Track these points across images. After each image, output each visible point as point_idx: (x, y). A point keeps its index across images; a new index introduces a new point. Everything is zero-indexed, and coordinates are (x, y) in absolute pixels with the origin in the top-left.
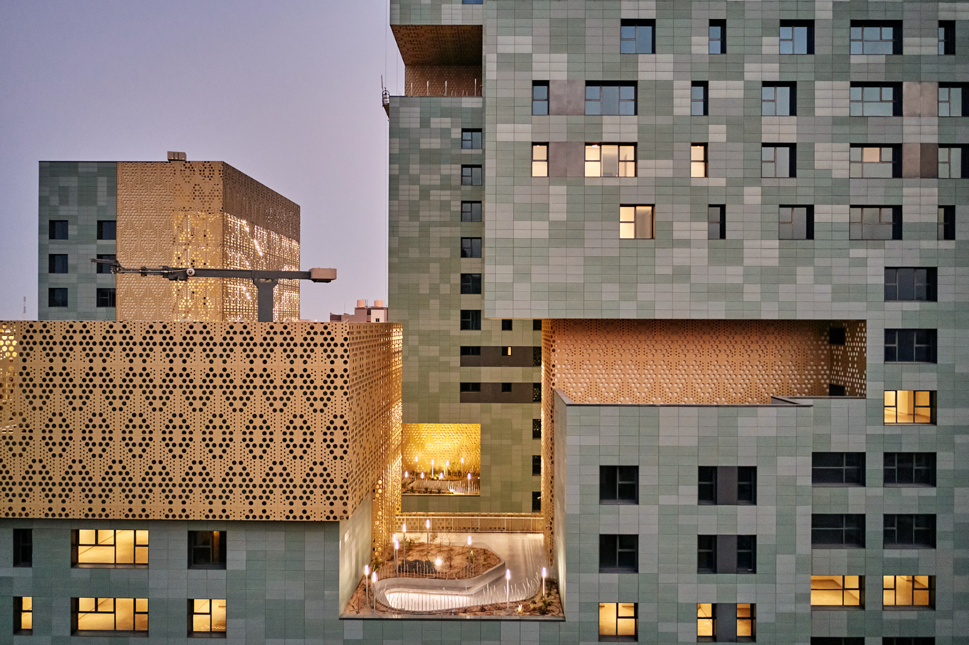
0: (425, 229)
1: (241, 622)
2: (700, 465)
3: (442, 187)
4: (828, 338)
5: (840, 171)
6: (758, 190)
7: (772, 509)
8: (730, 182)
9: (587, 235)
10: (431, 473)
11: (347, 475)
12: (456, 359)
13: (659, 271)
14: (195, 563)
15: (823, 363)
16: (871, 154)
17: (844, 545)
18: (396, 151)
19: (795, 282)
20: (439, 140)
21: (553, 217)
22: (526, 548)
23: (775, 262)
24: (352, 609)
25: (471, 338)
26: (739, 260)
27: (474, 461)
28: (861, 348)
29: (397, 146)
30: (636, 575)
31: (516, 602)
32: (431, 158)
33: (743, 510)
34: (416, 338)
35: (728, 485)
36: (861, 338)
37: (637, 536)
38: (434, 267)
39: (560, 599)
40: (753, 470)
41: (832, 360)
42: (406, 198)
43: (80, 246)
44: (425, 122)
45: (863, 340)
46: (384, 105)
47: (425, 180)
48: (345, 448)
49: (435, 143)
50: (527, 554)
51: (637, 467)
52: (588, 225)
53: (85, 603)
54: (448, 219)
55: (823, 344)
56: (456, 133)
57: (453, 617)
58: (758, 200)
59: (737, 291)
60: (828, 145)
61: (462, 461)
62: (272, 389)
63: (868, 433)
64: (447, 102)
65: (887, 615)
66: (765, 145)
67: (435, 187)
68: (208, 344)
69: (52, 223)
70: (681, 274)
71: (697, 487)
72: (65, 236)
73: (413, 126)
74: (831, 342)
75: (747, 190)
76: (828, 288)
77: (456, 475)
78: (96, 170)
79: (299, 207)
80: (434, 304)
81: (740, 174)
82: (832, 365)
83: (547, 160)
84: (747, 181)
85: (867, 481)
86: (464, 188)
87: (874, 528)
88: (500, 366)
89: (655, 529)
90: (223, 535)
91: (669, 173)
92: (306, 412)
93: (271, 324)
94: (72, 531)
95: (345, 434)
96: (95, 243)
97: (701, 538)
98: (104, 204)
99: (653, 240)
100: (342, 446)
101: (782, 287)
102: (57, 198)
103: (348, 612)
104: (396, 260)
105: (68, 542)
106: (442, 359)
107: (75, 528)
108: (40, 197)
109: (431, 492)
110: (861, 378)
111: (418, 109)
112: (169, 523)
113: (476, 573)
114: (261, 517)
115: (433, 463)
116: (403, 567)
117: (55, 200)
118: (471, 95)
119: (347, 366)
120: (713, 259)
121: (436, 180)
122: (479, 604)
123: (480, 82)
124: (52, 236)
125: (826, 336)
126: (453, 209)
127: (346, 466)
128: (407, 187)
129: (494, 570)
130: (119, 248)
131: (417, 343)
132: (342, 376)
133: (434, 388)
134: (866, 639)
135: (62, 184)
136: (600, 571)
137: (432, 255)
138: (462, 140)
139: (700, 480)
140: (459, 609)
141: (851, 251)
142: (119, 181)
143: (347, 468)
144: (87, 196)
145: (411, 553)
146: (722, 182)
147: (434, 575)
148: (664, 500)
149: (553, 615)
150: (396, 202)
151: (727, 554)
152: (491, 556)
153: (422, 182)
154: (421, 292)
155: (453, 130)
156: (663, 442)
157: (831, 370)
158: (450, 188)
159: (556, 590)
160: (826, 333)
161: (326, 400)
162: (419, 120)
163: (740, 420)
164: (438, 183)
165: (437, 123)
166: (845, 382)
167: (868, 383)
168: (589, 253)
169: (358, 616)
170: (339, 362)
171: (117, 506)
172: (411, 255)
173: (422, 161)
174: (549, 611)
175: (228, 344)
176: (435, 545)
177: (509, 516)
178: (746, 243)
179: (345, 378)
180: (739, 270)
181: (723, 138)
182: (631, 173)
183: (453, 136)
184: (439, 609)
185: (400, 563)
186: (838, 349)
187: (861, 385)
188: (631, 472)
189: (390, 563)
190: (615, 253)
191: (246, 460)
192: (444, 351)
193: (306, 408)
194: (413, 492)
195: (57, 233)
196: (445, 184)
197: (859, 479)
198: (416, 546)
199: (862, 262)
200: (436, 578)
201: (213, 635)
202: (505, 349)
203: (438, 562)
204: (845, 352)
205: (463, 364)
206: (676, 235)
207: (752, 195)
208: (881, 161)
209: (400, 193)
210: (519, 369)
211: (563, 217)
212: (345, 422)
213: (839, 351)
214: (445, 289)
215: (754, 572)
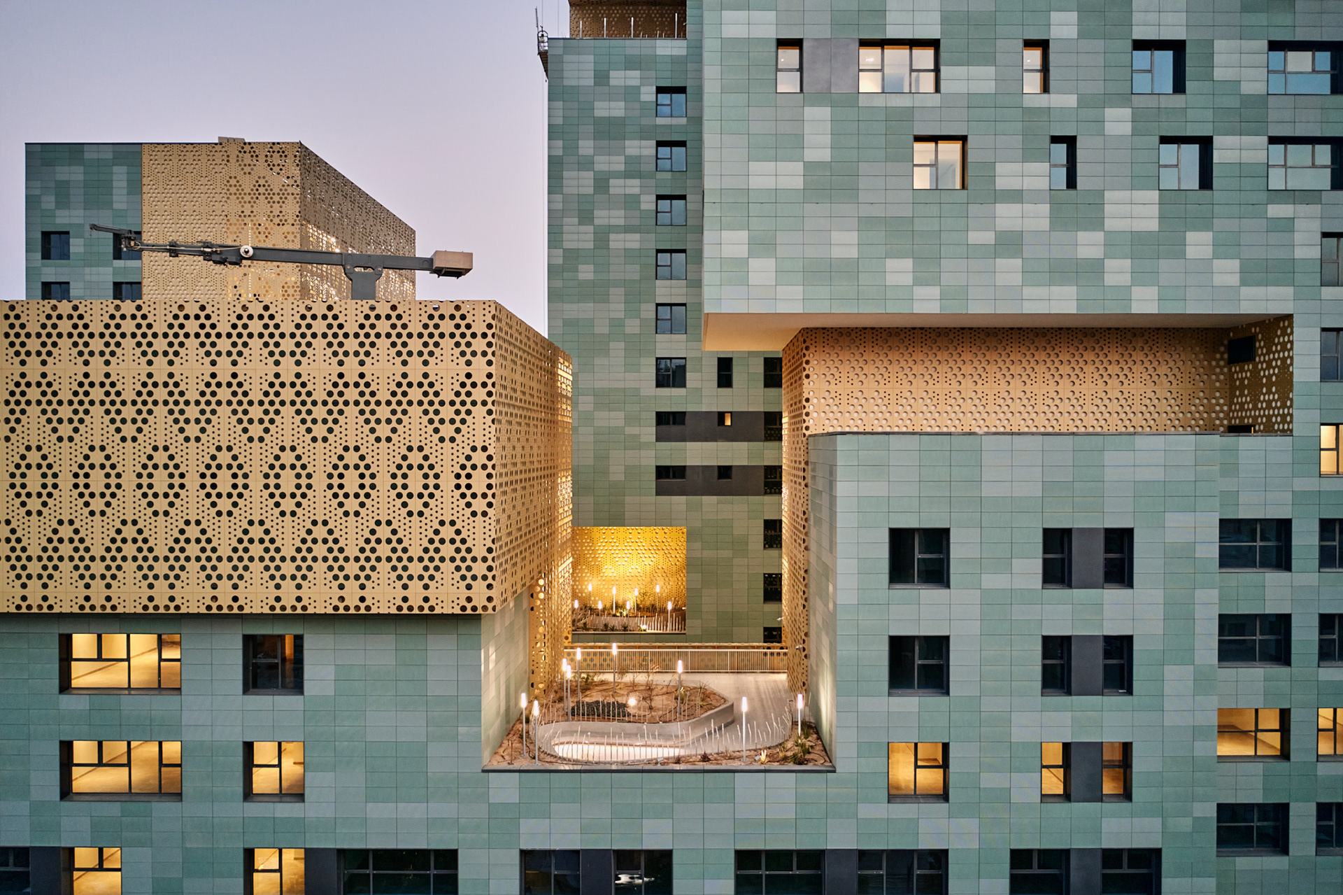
0: (602, 237)
1: (328, 777)
2: (1047, 526)
3: (627, 175)
4: (1226, 356)
5: (1253, 84)
6: (1126, 113)
7: (1158, 595)
8: (1084, 102)
9: (863, 183)
10: (612, 609)
11: (493, 541)
12: (650, 431)
13: (975, 237)
14: (255, 686)
15: (1218, 394)
16: (1299, 61)
17: (1257, 664)
18: (560, 121)
19: (1182, 255)
20: (622, 104)
21: (810, 155)
22: (762, 689)
23: (1153, 225)
24: (501, 759)
25: (673, 400)
26: (1096, 223)
27: (674, 589)
28: (1284, 360)
29: (560, 113)
30: (945, 699)
31: (755, 750)
32: (610, 131)
33: (1113, 595)
34: (590, 399)
35: (1089, 557)
36: (1284, 345)
37: (947, 638)
38: (617, 293)
39: (824, 746)
40: (1129, 533)
41: (1233, 388)
42: (575, 191)
43: (87, 270)
44: (601, 78)
45: (1287, 347)
46: (540, 53)
47: (603, 163)
48: (490, 499)
49: (617, 109)
50: (763, 696)
51: (947, 531)
52: (864, 168)
53: (83, 750)
54: (636, 222)
55: (1218, 366)
56: (648, 94)
57: (659, 767)
58: (1127, 128)
59: (1094, 269)
60: (1235, 44)
61: (658, 589)
62: (373, 406)
63: (1296, 489)
64: (635, 46)
65: (1323, 769)
66: (1139, 45)
67: (617, 175)
68: (272, 336)
69: (46, 236)
70: (1009, 243)
71: (1040, 561)
72: (65, 255)
73: (583, 82)
74: (1231, 362)
75: (1110, 113)
76: (1235, 264)
77: (648, 609)
78: (110, 156)
79: (414, 232)
80: (617, 347)
81: (1098, 88)
82: (1233, 396)
83: (801, 69)
84: (1109, 100)
85: (1294, 562)
86: (659, 175)
87: (1305, 636)
88: (716, 441)
89: (975, 628)
90: (298, 639)
91: (989, 87)
92: (428, 441)
93: (372, 302)
94: (61, 635)
95: (489, 476)
96: (111, 265)
97: (1047, 640)
98: (123, 206)
99: (965, 191)
100: (484, 496)
101: (1164, 264)
102: (53, 198)
103: (495, 763)
104: (558, 284)
105: (55, 651)
106: (629, 430)
107: (65, 630)
108: (27, 197)
109: (612, 630)
110: (1284, 406)
111: (591, 58)
112: (212, 619)
113: (691, 716)
114: (358, 608)
115: (614, 591)
116: (578, 708)
117: (49, 202)
118: (670, 35)
119: (492, 369)
120: (1058, 220)
121: (618, 163)
122: (699, 752)
123: (683, 18)
124: (46, 255)
125: (1222, 354)
126: (643, 206)
127: (491, 527)
128: (574, 174)
129: (716, 713)
130: (146, 274)
131: (590, 407)
132: (484, 385)
133: (617, 473)
134: (1291, 805)
135: (59, 177)
136: (890, 695)
137: (612, 276)
138: (657, 105)
139: (1045, 551)
140: (668, 759)
141: (1270, 207)
142: (146, 172)
143: (493, 530)
144: (98, 193)
145: (588, 692)
146: (1071, 101)
147: (627, 718)
148: (992, 581)
149: (815, 765)
150: (559, 197)
151: (1088, 664)
152: (712, 697)
153: (597, 167)
154: (597, 330)
155: (643, 89)
156: (988, 491)
157: (1231, 404)
158: (639, 175)
159: (815, 736)
160: (1222, 349)
161: (459, 423)
162: (592, 73)
163: (1110, 457)
164: (622, 167)
165: (619, 78)
166: (1255, 418)
167: (1295, 413)
168: (865, 211)
169: (511, 767)
170: (479, 362)
171: (130, 595)
172: (582, 276)
173: (598, 135)
174: (808, 761)
175: (303, 337)
176: (625, 684)
177: (734, 647)
178: (1108, 195)
179: (490, 388)
180: (1098, 236)
181: (1073, 32)
182: (930, 87)
183: (644, 98)
184: (638, 758)
185: (571, 705)
186: (1242, 370)
187: (1284, 416)
188: (938, 539)
189: (558, 705)
190: (907, 212)
191: (334, 518)
192: (631, 420)
193: (428, 436)
194: (587, 630)
195: (53, 250)
196: (632, 170)
197: (1282, 560)
198: (596, 685)
199: (1287, 225)
200: (630, 722)
201: (285, 799)
202: (721, 416)
203: (632, 702)
204: (1255, 372)
205: (659, 438)
206: (1001, 183)
207: (1118, 121)
208: (1314, 71)
209: (565, 182)
210: (743, 446)
211: (825, 155)
212: (490, 458)
213: (1244, 373)
214: (632, 327)
215: (1130, 692)
